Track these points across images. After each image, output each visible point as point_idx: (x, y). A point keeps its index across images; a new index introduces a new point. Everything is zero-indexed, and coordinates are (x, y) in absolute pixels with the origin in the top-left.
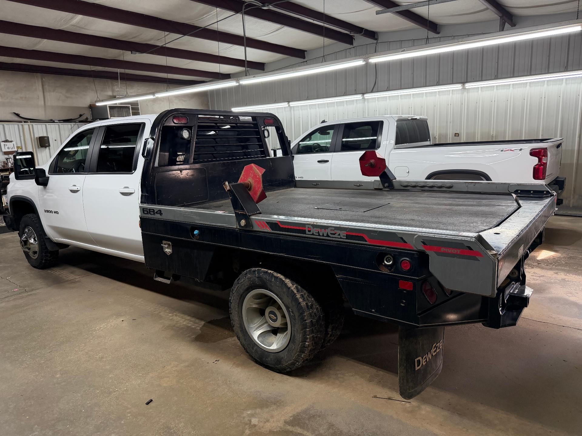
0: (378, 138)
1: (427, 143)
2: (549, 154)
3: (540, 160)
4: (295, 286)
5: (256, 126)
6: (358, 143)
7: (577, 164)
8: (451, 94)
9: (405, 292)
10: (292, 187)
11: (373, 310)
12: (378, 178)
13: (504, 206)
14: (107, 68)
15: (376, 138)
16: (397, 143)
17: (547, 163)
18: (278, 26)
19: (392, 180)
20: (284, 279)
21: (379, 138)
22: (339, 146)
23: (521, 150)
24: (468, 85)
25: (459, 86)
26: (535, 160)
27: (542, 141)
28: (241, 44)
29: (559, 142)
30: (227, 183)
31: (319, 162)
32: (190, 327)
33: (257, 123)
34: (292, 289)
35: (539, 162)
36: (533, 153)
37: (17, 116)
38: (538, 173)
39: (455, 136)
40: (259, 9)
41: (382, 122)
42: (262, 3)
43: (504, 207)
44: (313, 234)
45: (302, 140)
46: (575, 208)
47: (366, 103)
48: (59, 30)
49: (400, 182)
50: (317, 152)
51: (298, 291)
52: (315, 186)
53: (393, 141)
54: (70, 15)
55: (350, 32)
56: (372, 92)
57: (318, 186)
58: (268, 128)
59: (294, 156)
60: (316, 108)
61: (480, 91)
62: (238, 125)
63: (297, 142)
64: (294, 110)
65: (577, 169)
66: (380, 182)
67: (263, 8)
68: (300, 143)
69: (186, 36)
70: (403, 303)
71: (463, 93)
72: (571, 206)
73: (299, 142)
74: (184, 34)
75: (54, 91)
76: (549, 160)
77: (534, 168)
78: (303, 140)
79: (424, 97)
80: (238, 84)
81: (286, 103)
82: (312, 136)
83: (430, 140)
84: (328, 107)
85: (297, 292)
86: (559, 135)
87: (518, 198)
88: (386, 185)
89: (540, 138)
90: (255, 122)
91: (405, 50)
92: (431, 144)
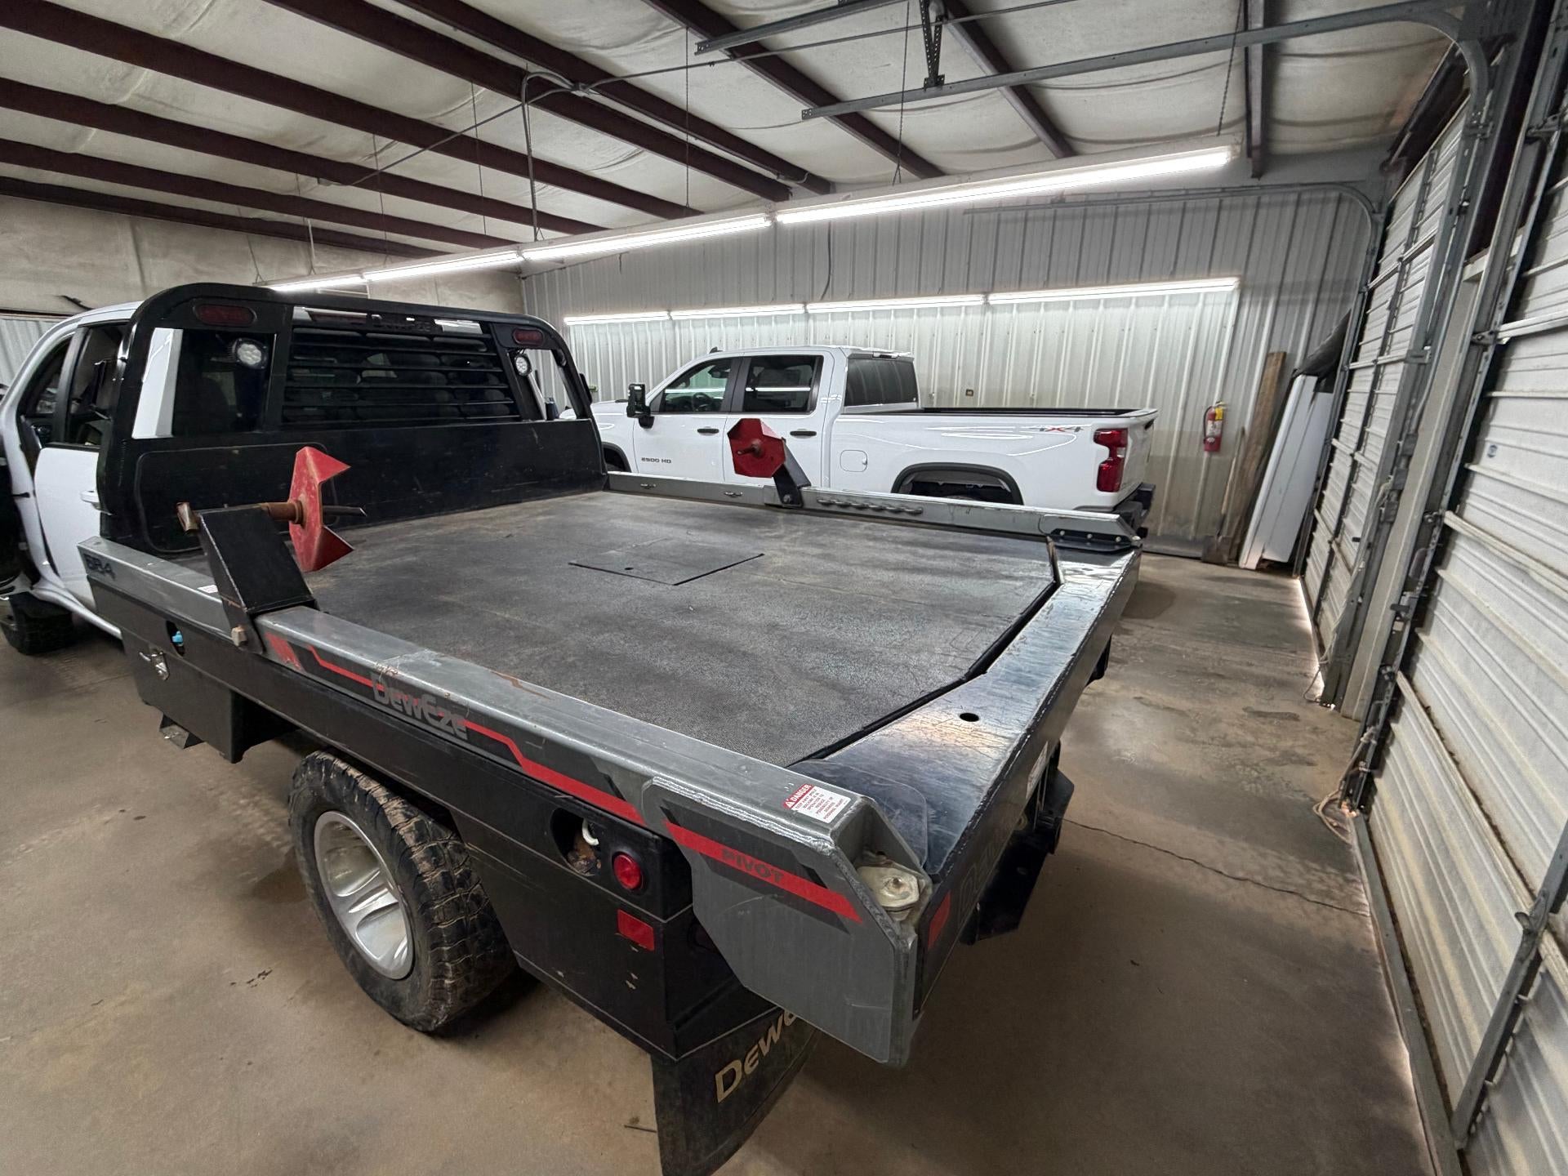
0: (812, 390)
1: (912, 406)
2: (1130, 441)
3: (1112, 454)
4: (415, 820)
5: (490, 344)
6: (779, 398)
7: (1176, 458)
8: (963, 315)
9: (634, 949)
10: (597, 490)
11: (560, 973)
12: (771, 482)
13: (1022, 578)
14: (286, 215)
15: (808, 389)
16: (847, 402)
17: (1124, 459)
18: (631, 148)
19: (799, 488)
20: (382, 801)
21: (815, 390)
22: (739, 400)
23: (1078, 429)
24: (996, 298)
25: (976, 300)
26: (1103, 452)
27: (1118, 413)
28: (524, 173)
29: (1149, 418)
30: (184, 509)
31: (701, 431)
32: (268, 844)
33: (492, 339)
34: (401, 832)
35: (1110, 455)
36: (1099, 438)
37: (74, 305)
38: (1107, 478)
39: (967, 394)
40: (568, 96)
41: (821, 358)
42: (572, 82)
43: (1019, 584)
44: (390, 706)
45: (671, 386)
46: (1166, 538)
47: (811, 321)
48: (114, 107)
49: (816, 493)
50: (703, 411)
51: (421, 838)
52: (647, 491)
53: (841, 398)
54: (120, 66)
55: (778, 175)
56: (822, 299)
57: (652, 490)
58: (528, 352)
59: (653, 418)
60: (720, 326)
61: (1015, 311)
62: (436, 339)
63: (661, 389)
64: (680, 328)
65: (1174, 466)
66: (776, 491)
67: (574, 92)
68: (667, 391)
69: (427, 151)
70: (631, 980)
71: (985, 314)
72: (1159, 534)
73: (664, 390)
74: (424, 146)
75: (165, 256)
76: (1127, 454)
77: (1100, 469)
78: (673, 385)
79: (915, 317)
80: (520, 259)
81: (664, 313)
82: (693, 379)
83: (917, 401)
84: (742, 325)
85: (417, 840)
86: (1148, 402)
87: (1058, 553)
88: (787, 497)
89: (1116, 407)
90: (487, 336)
91: (849, 196)
92: (920, 407)
